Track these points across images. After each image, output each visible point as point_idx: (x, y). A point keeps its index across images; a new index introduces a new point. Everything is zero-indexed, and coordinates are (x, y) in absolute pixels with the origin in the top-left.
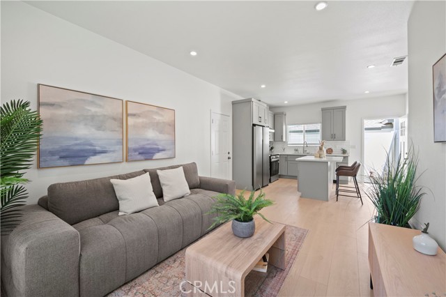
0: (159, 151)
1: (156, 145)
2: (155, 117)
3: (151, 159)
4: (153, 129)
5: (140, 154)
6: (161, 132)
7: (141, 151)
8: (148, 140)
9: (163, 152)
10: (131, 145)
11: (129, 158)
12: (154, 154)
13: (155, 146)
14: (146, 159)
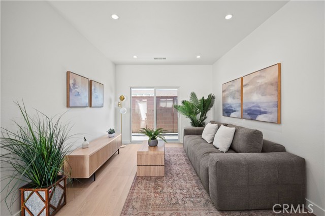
0: (261, 113)
1: (259, 107)
2: (258, 81)
3: (255, 120)
4: (257, 93)
5: (248, 114)
6: (263, 94)
7: (249, 112)
8: (253, 103)
9: (265, 115)
10: (244, 108)
11: (243, 116)
12: (257, 115)
13: (258, 109)
14: (252, 119)
